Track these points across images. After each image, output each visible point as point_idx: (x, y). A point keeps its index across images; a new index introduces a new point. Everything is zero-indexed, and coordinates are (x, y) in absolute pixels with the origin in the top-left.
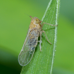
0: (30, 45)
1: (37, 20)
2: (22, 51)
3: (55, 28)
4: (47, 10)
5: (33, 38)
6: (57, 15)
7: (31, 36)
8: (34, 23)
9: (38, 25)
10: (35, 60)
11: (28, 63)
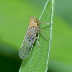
0: (29, 40)
1: (35, 20)
2: (22, 46)
3: (50, 26)
4: (43, 11)
5: (32, 34)
6: (52, 15)
7: (30, 33)
8: (33, 22)
9: (36, 23)
10: (33, 54)
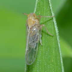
0: (33, 42)
1: (34, 16)
2: (27, 51)
7: (33, 33)
11: (34, 61)
